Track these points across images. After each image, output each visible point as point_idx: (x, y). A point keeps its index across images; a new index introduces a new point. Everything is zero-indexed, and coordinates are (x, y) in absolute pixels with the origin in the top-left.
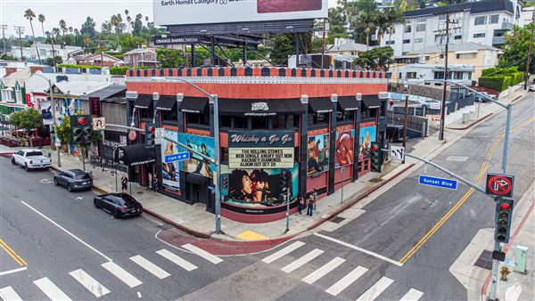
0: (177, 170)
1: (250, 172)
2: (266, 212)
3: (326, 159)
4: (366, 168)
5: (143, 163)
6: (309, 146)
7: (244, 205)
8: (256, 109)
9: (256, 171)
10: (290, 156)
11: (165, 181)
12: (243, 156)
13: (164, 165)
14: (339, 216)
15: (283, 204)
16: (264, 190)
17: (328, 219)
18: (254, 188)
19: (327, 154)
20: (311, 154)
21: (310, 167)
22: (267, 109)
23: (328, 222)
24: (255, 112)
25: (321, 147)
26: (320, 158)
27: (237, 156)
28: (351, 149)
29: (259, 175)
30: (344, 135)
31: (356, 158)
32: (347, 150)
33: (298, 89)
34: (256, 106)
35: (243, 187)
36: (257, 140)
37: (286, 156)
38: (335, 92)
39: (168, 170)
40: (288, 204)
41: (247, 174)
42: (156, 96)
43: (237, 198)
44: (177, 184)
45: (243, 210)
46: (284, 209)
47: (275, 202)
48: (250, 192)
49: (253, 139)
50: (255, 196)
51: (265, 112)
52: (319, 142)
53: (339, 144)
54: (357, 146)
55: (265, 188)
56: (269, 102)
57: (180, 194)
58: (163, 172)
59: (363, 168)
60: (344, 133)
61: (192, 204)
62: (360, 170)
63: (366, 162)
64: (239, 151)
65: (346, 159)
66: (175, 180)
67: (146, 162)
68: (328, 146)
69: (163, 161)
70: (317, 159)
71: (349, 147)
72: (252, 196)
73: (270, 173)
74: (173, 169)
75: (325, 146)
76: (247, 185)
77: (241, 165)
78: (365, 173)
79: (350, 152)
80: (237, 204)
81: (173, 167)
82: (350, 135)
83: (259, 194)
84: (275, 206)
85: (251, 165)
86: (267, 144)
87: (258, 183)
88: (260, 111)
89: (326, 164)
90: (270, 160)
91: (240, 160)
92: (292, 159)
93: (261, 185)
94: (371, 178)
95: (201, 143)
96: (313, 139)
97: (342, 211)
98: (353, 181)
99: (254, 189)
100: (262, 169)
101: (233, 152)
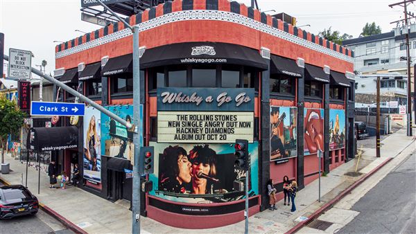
0: (99, 157)
1: (188, 149)
2: (213, 211)
3: (293, 140)
4: (337, 160)
5: (60, 148)
6: (273, 119)
7: (181, 200)
8: (197, 54)
9: (197, 149)
10: (248, 125)
11: (86, 172)
12: (178, 124)
13: (86, 150)
14: (321, 218)
15: (238, 200)
16: (209, 177)
17: (306, 223)
18: (194, 173)
19: (295, 135)
20: (275, 131)
21: (274, 150)
22: (214, 53)
23: (305, 228)
24: (196, 57)
25: (287, 123)
26: (286, 139)
27: (170, 124)
28: (321, 133)
29: (202, 154)
30: (313, 114)
31: (326, 146)
32: (316, 134)
33: (257, 37)
34: (197, 51)
35: (178, 172)
36: (199, 100)
37: (242, 125)
38: (301, 56)
39: (90, 157)
40: (247, 199)
41: (184, 153)
42: (81, 67)
43: (170, 190)
44: (98, 175)
45: (178, 208)
46: (241, 206)
47: (226, 196)
48: (188, 179)
49: (192, 99)
50: (197, 185)
51: (211, 57)
52: (284, 116)
53: (308, 124)
54: (326, 130)
55: (210, 174)
56: (217, 46)
57: (100, 188)
58: (85, 160)
59: (334, 160)
60: (312, 111)
61: (114, 201)
62: (330, 161)
63: (337, 152)
64: (173, 116)
65: (316, 145)
66: (96, 170)
67: (65, 148)
68: (295, 124)
69: (86, 146)
70: (282, 138)
71: (318, 131)
72: (191, 187)
73: (218, 151)
74: (95, 155)
75: (292, 123)
76: (185, 168)
77: (176, 138)
78: (336, 167)
79: (320, 136)
80: (170, 199)
81: (95, 152)
82: (319, 114)
83: (203, 183)
84: (226, 202)
85: (191, 137)
86: (214, 106)
87: (201, 166)
88: (203, 56)
89: (294, 147)
90: (218, 131)
91: (174, 130)
92: (251, 130)
93: (204, 169)
94: (346, 172)
95: (125, 115)
96: (276, 110)
97: (322, 212)
98: (324, 175)
99: (195, 175)
100: (207, 145)
101: (164, 118)
